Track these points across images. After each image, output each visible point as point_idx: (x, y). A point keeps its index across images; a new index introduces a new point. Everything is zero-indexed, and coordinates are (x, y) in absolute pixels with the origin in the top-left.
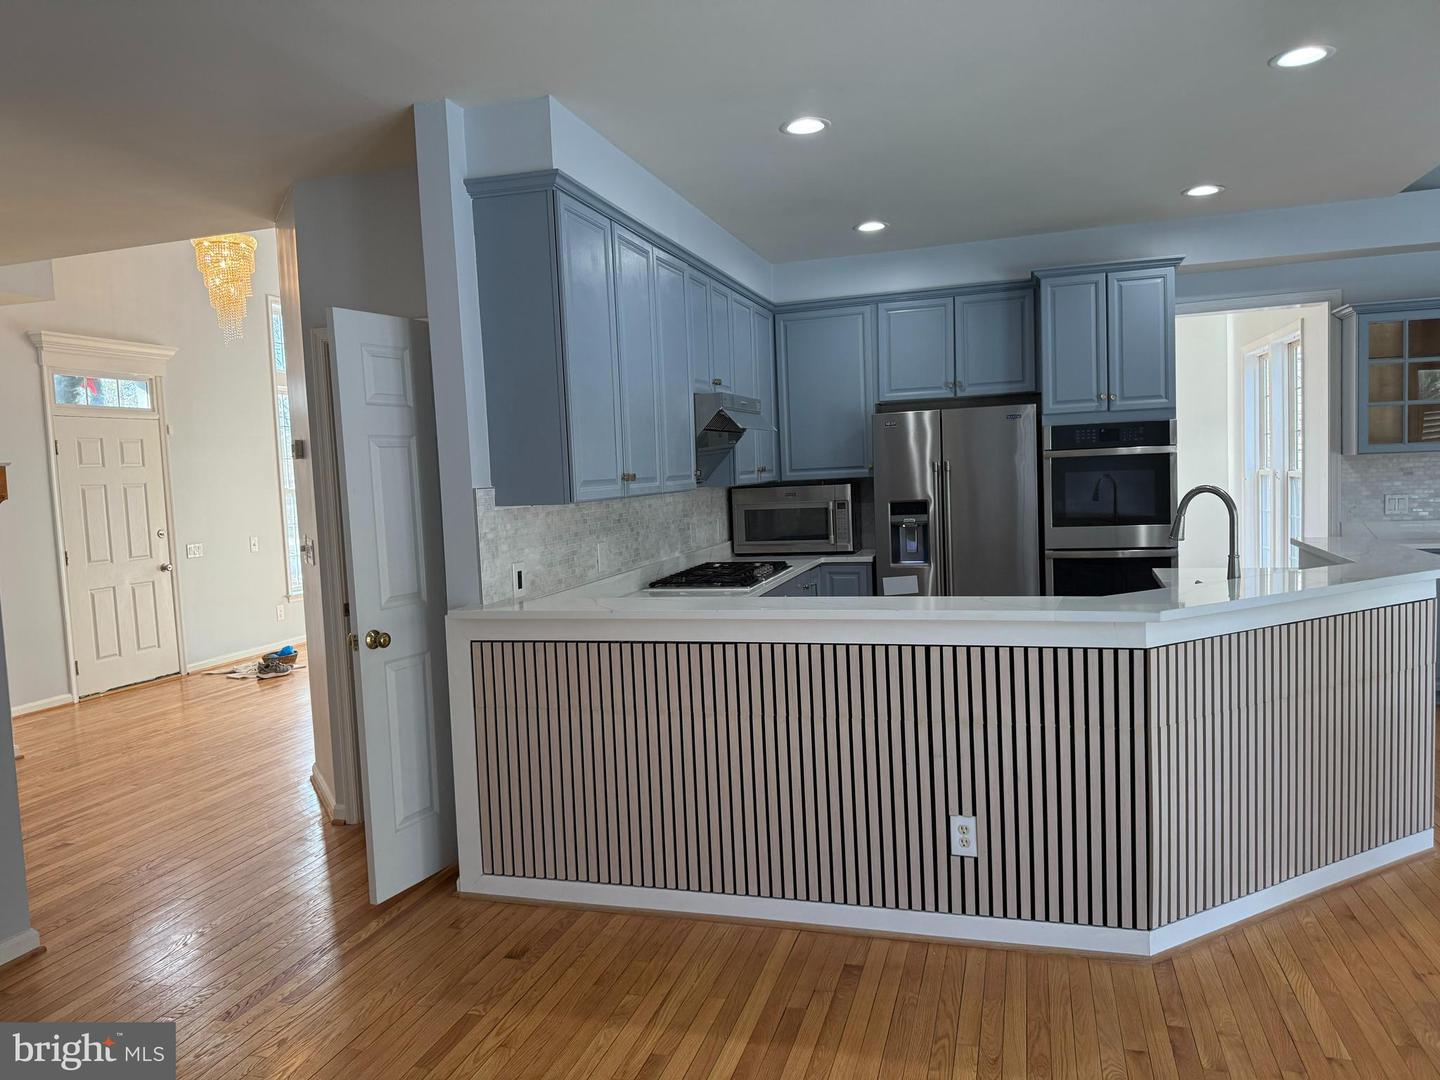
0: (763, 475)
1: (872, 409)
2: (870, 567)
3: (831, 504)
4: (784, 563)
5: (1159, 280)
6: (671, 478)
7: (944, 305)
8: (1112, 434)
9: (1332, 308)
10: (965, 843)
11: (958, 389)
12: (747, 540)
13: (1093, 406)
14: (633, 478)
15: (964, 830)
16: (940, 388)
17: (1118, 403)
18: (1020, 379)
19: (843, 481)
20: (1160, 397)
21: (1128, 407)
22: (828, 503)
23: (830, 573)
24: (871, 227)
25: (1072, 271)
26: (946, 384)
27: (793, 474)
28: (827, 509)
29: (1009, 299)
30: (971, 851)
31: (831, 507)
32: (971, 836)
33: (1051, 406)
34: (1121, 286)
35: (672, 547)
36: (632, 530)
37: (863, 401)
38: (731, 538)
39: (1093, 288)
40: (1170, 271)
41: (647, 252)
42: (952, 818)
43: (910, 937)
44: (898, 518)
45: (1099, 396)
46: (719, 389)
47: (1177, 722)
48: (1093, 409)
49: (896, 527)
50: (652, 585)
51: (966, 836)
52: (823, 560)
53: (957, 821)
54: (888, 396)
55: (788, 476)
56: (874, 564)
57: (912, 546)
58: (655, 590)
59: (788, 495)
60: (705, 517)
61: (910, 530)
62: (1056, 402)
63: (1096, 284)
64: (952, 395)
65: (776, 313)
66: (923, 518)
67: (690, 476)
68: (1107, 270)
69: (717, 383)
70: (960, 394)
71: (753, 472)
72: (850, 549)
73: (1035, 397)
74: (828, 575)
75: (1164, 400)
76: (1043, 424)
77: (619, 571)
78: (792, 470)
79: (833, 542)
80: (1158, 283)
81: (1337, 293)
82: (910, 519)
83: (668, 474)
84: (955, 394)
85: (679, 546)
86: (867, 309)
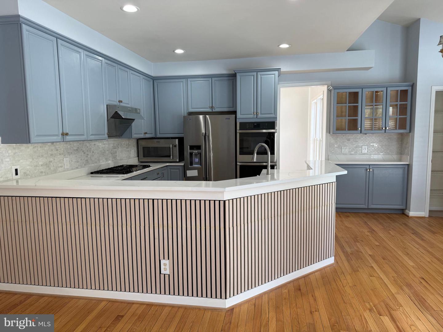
0: (146, 135)
1: (186, 114)
2: (183, 167)
3: (171, 145)
4: (149, 165)
5: (273, 75)
6: (92, 135)
7: (209, 81)
8: (258, 125)
9: (328, 87)
10: (165, 269)
11: (213, 109)
12: (143, 157)
13: (252, 116)
14: (67, 134)
15: (165, 265)
16: (207, 108)
17: (260, 116)
18: (232, 106)
19: (175, 138)
20: (272, 114)
21: (263, 117)
22: (170, 145)
23: (170, 169)
24: (179, 51)
25: (248, 71)
26: (209, 107)
27: (160, 135)
28: (170, 147)
29: (229, 80)
30: (167, 272)
31: (171, 147)
32: (168, 267)
33: (239, 115)
34: (261, 77)
35: (107, 160)
36: (85, 153)
37: (183, 112)
38: (138, 156)
39: (253, 77)
40: (276, 73)
41: (80, 52)
42: (161, 261)
43: (147, 303)
44: (192, 151)
45: (254, 113)
46: (122, 104)
47: (237, 226)
48: (252, 117)
49: (191, 154)
50: (92, 173)
51: (166, 267)
52: (168, 164)
53: (163, 262)
54: (191, 110)
55: (159, 135)
56: (184, 166)
57: (197, 160)
58: (92, 175)
59: (157, 142)
60: (125, 149)
61: (196, 155)
62: (241, 114)
63: (254, 76)
64: (211, 111)
65: (154, 80)
66: (200, 151)
67: (104, 134)
68: (258, 71)
69: (120, 102)
70: (214, 110)
71: (142, 134)
72: (178, 160)
73: (235, 113)
74: (169, 169)
75: (274, 115)
76: (237, 121)
77: (77, 168)
78: (160, 134)
79: (172, 158)
80: (272, 76)
81: (329, 83)
82: (195, 151)
83: (91, 134)
84: (212, 111)
85: (111, 159)
86: (184, 80)
